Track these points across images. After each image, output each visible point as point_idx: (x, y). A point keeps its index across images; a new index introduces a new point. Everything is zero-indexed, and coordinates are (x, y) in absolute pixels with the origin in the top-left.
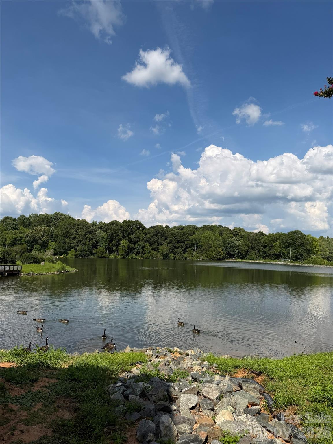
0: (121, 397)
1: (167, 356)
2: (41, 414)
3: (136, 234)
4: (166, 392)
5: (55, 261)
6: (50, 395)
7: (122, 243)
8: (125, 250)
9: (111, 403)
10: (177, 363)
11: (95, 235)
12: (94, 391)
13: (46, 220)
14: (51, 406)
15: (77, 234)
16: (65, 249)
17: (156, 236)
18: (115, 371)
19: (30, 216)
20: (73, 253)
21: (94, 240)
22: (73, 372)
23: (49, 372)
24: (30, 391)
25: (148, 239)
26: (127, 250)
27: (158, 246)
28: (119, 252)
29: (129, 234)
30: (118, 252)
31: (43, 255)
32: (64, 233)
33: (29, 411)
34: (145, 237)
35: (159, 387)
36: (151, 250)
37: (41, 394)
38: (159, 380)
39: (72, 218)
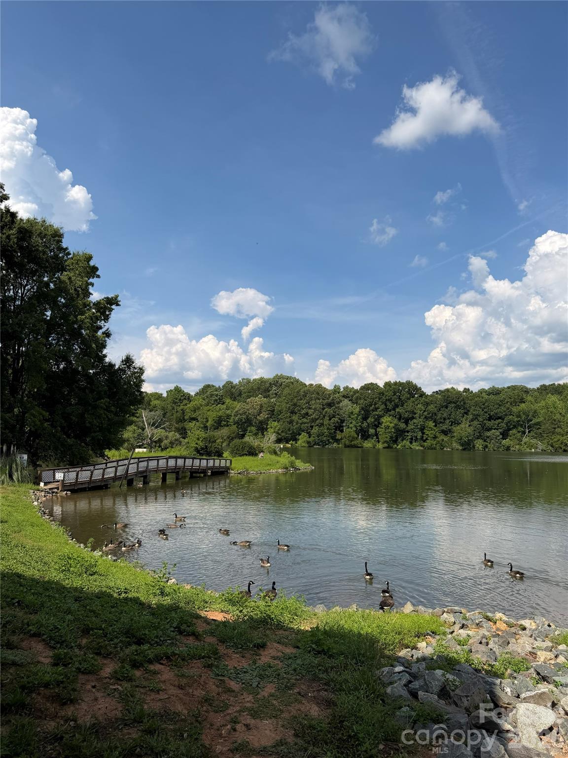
0: (405, 693)
1: (482, 627)
2: (275, 702)
3: (409, 405)
4: (488, 695)
5: (279, 453)
6: (285, 673)
7: (384, 421)
8: (390, 434)
9: (389, 701)
10: (503, 642)
11: (339, 408)
12: (356, 675)
13: (263, 387)
14: (289, 692)
15: (310, 408)
16: (293, 432)
17: (447, 407)
18: (389, 645)
19: (240, 382)
20: (305, 439)
21: (337, 417)
22: (320, 639)
23: (282, 634)
24: (255, 662)
25: (431, 414)
26: (394, 433)
27: (451, 425)
28: (380, 437)
29: (397, 406)
30: (377, 438)
31: (261, 442)
32: (289, 407)
33: (256, 695)
34: (425, 411)
35: (474, 684)
36: (437, 433)
37: (272, 669)
38: (472, 670)
39: (301, 382)
